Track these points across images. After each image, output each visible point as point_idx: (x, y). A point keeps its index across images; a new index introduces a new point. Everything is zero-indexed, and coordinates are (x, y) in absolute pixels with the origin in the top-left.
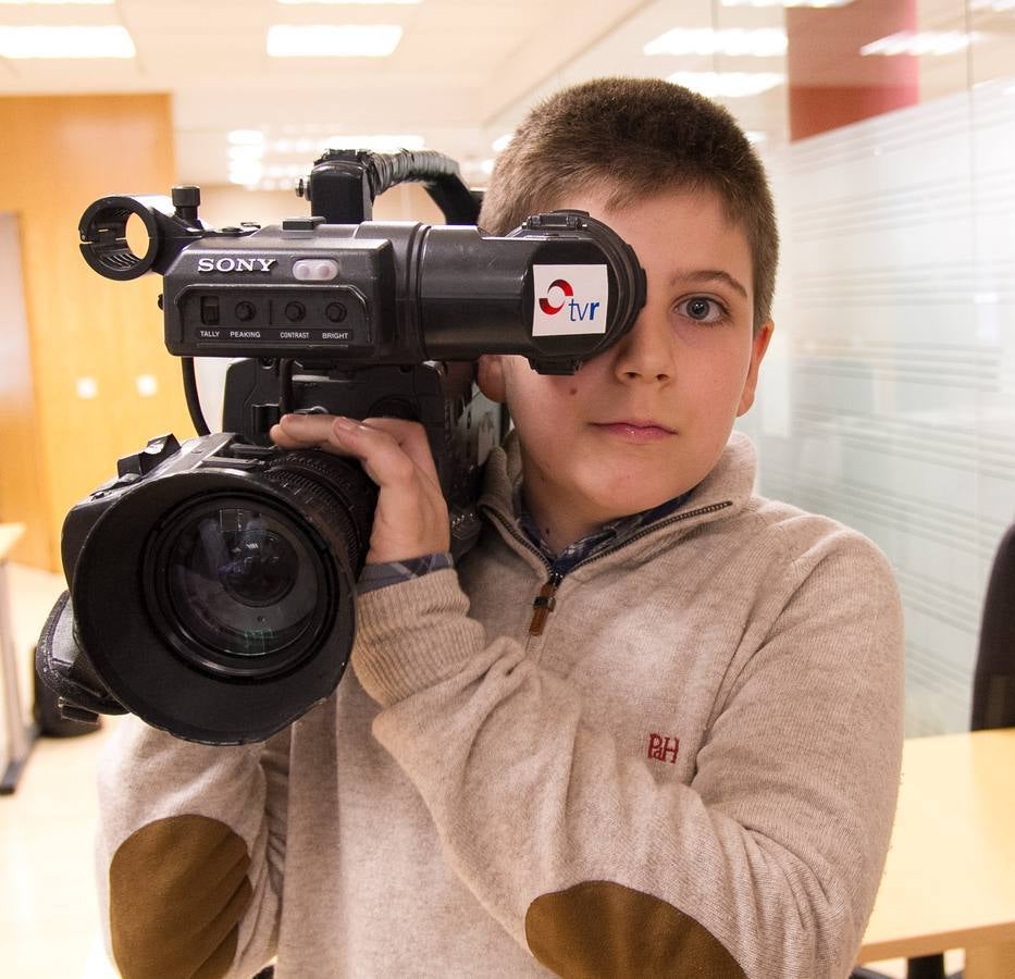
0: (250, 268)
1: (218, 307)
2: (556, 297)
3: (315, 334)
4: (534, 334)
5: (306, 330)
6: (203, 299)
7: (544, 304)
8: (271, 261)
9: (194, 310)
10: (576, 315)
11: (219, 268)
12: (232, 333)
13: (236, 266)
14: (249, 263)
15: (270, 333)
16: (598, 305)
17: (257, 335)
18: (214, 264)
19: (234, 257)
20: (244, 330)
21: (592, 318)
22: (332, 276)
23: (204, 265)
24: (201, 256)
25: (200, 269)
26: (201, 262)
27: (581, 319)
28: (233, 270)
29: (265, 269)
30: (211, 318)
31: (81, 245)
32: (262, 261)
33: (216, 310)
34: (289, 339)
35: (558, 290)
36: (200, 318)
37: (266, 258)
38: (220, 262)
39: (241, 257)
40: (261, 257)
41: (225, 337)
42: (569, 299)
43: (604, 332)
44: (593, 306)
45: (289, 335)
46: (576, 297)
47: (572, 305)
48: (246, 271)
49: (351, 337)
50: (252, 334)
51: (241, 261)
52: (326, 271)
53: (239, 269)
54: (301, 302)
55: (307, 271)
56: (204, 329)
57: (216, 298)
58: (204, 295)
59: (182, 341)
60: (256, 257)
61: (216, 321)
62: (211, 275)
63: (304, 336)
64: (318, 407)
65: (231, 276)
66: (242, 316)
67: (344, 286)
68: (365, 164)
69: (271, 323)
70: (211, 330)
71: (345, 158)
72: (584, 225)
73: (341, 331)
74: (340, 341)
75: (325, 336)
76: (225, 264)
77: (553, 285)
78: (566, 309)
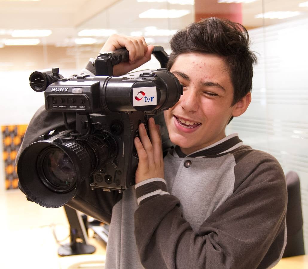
0: (63, 90)
1: (56, 100)
2: (140, 96)
3: (78, 107)
4: (134, 106)
5: (76, 106)
7: (136, 98)
8: (68, 88)
9: (51, 100)
10: (147, 100)
11: (56, 90)
12: (60, 106)
14: (63, 89)
15: (68, 106)
16: (153, 97)
17: (65, 107)
18: (55, 89)
19: (60, 87)
20: (62, 105)
21: (152, 101)
22: (81, 92)
23: (53, 89)
24: (52, 87)
25: (52, 90)
26: (52, 89)
27: (149, 101)
28: (59, 91)
29: (66, 90)
31: (30, 84)
32: (66, 88)
35: (141, 94)
36: (52, 103)
37: (67, 87)
39: (61, 87)
41: (58, 107)
42: (144, 96)
43: (156, 104)
44: (152, 98)
45: (72, 107)
46: (146, 96)
47: (145, 98)
48: (62, 91)
49: (86, 107)
51: (61, 88)
53: (60, 91)
55: (75, 91)
56: (54, 105)
58: (53, 97)
59: (49, 108)
60: (64, 87)
61: (56, 103)
62: (54, 92)
63: (75, 107)
64: (98, 123)
65: (58, 92)
66: (61, 102)
67: (83, 95)
68: (109, 57)
69: (68, 104)
70: (55, 105)
71: (104, 56)
72: (155, 75)
73: (84, 106)
74: (84, 108)
75: (80, 107)
76: (58, 89)
77: (139, 93)
78: (143, 99)
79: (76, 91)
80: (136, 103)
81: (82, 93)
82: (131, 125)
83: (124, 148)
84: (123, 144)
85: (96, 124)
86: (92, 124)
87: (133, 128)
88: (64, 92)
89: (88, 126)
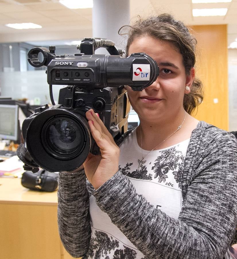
0: (67, 64)
1: (60, 73)
3: (82, 79)
5: (80, 79)
6: (56, 71)
7: (135, 73)
9: (54, 74)
10: (143, 76)
11: (60, 64)
12: (63, 79)
13: (64, 64)
15: (71, 79)
16: (148, 74)
17: (68, 80)
18: (59, 63)
19: (63, 61)
20: (65, 78)
21: (146, 77)
24: (56, 61)
25: (56, 64)
28: (63, 65)
29: (71, 64)
30: (58, 76)
32: (70, 63)
33: (59, 74)
34: (76, 81)
35: (138, 70)
36: (55, 76)
38: (60, 63)
39: (65, 61)
40: (70, 61)
41: (61, 80)
42: (141, 72)
43: (149, 80)
45: (76, 80)
47: (142, 74)
48: (66, 65)
49: (90, 80)
50: (68, 79)
51: (65, 62)
52: (85, 65)
53: (65, 64)
54: (79, 72)
55: (80, 65)
56: (56, 78)
57: (59, 71)
59: (51, 81)
60: (68, 61)
62: (58, 66)
64: (81, 99)
65: (63, 66)
67: (89, 68)
68: (94, 42)
69: (72, 77)
70: (58, 78)
71: (88, 40)
72: (144, 55)
73: (88, 79)
74: (88, 81)
75: (84, 80)
76: (62, 63)
77: (137, 69)
78: (140, 75)
79: (82, 65)
80: (135, 78)
81: (87, 67)
84: (103, 119)
85: (79, 101)
86: (76, 100)
88: (69, 65)
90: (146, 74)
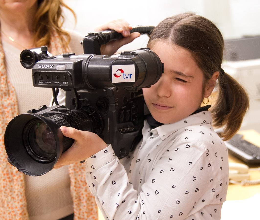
1: (42, 76)
2: (119, 73)
3: (61, 83)
4: (113, 82)
7: (115, 75)
8: (52, 65)
11: (42, 67)
12: (45, 82)
13: (45, 67)
14: (48, 66)
15: (52, 82)
16: (132, 75)
17: (50, 82)
18: (41, 66)
20: (47, 81)
21: (130, 78)
23: (40, 66)
24: (39, 64)
25: (38, 67)
27: (127, 78)
28: (45, 68)
29: (51, 67)
31: (20, 61)
39: (47, 64)
41: (44, 83)
42: (123, 74)
43: (135, 81)
44: (130, 75)
45: (56, 83)
46: (125, 73)
47: (124, 75)
48: (47, 68)
49: (69, 83)
51: (47, 66)
52: (63, 68)
53: (46, 67)
58: (40, 74)
59: (35, 84)
61: (42, 79)
62: (40, 69)
63: (59, 83)
64: (85, 99)
65: (44, 69)
66: (46, 78)
67: (66, 72)
68: (97, 37)
69: (52, 80)
70: (41, 81)
71: (92, 36)
72: (135, 54)
73: (66, 82)
74: (66, 84)
75: (63, 83)
76: (44, 66)
78: (122, 76)
79: (60, 68)
80: (115, 80)
81: (65, 70)
82: (116, 101)
83: (109, 123)
84: (108, 120)
85: (84, 101)
86: (80, 100)
87: (118, 104)
88: (49, 69)
89: (76, 102)
90: (129, 75)
